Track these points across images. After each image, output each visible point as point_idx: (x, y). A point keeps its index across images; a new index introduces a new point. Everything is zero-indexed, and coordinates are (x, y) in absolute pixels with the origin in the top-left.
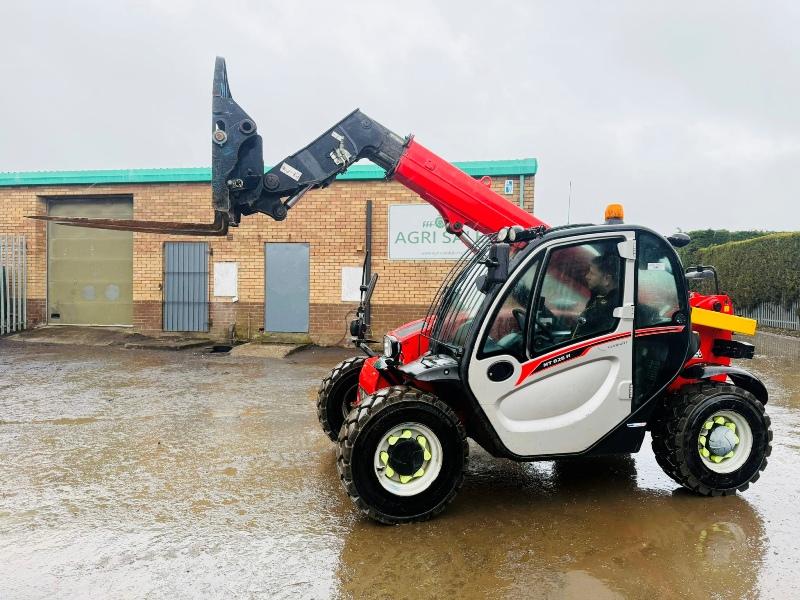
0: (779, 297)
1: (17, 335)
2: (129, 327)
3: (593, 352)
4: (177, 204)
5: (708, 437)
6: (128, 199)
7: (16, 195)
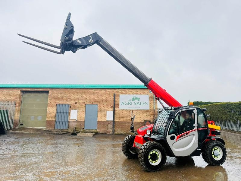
0: (218, 120)
1: (11, 130)
2: (44, 128)
3: (190, 133)
4: (62, 94)
5: (214, 152)
6: (47, 92)
7: (14, 90)
